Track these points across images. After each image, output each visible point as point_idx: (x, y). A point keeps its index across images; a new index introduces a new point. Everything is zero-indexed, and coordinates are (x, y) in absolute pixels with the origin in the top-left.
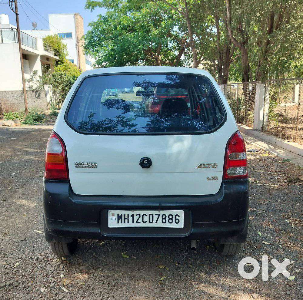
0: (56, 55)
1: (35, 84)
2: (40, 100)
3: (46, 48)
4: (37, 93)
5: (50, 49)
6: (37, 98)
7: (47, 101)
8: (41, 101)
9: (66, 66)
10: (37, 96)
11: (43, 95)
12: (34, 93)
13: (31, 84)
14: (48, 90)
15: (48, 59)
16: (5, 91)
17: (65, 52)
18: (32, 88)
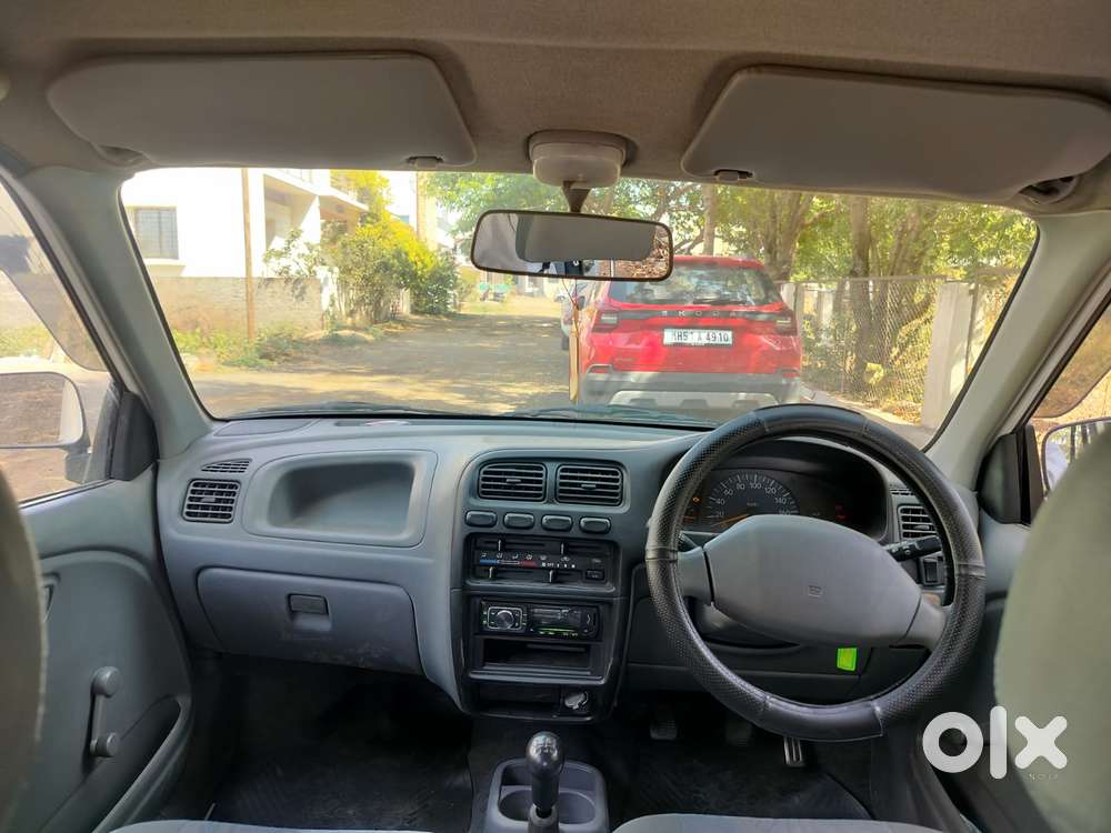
0: (361, 201)
1: (296, 264)
2: (304, 303)
3: (337, 183)
4: (298, 285)
5: (349, 185)
6: (297, 297)
7: (320, 307)
8: (306, 306)
9: (384, 228)
10: (297, 293)
11: (311, 291)
12: (290, 285)
13: (284, 262)
14: (326, 279)
15: (341, 207)
16: (216, 279)
17: (384, 195)
18: (287, 273)
